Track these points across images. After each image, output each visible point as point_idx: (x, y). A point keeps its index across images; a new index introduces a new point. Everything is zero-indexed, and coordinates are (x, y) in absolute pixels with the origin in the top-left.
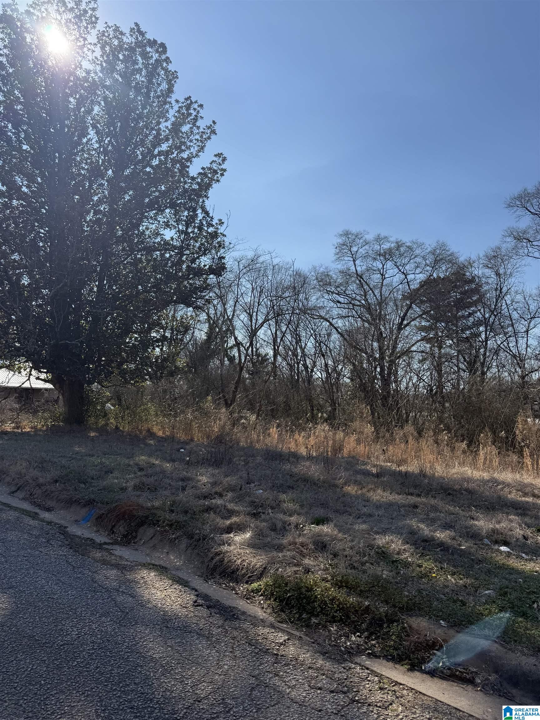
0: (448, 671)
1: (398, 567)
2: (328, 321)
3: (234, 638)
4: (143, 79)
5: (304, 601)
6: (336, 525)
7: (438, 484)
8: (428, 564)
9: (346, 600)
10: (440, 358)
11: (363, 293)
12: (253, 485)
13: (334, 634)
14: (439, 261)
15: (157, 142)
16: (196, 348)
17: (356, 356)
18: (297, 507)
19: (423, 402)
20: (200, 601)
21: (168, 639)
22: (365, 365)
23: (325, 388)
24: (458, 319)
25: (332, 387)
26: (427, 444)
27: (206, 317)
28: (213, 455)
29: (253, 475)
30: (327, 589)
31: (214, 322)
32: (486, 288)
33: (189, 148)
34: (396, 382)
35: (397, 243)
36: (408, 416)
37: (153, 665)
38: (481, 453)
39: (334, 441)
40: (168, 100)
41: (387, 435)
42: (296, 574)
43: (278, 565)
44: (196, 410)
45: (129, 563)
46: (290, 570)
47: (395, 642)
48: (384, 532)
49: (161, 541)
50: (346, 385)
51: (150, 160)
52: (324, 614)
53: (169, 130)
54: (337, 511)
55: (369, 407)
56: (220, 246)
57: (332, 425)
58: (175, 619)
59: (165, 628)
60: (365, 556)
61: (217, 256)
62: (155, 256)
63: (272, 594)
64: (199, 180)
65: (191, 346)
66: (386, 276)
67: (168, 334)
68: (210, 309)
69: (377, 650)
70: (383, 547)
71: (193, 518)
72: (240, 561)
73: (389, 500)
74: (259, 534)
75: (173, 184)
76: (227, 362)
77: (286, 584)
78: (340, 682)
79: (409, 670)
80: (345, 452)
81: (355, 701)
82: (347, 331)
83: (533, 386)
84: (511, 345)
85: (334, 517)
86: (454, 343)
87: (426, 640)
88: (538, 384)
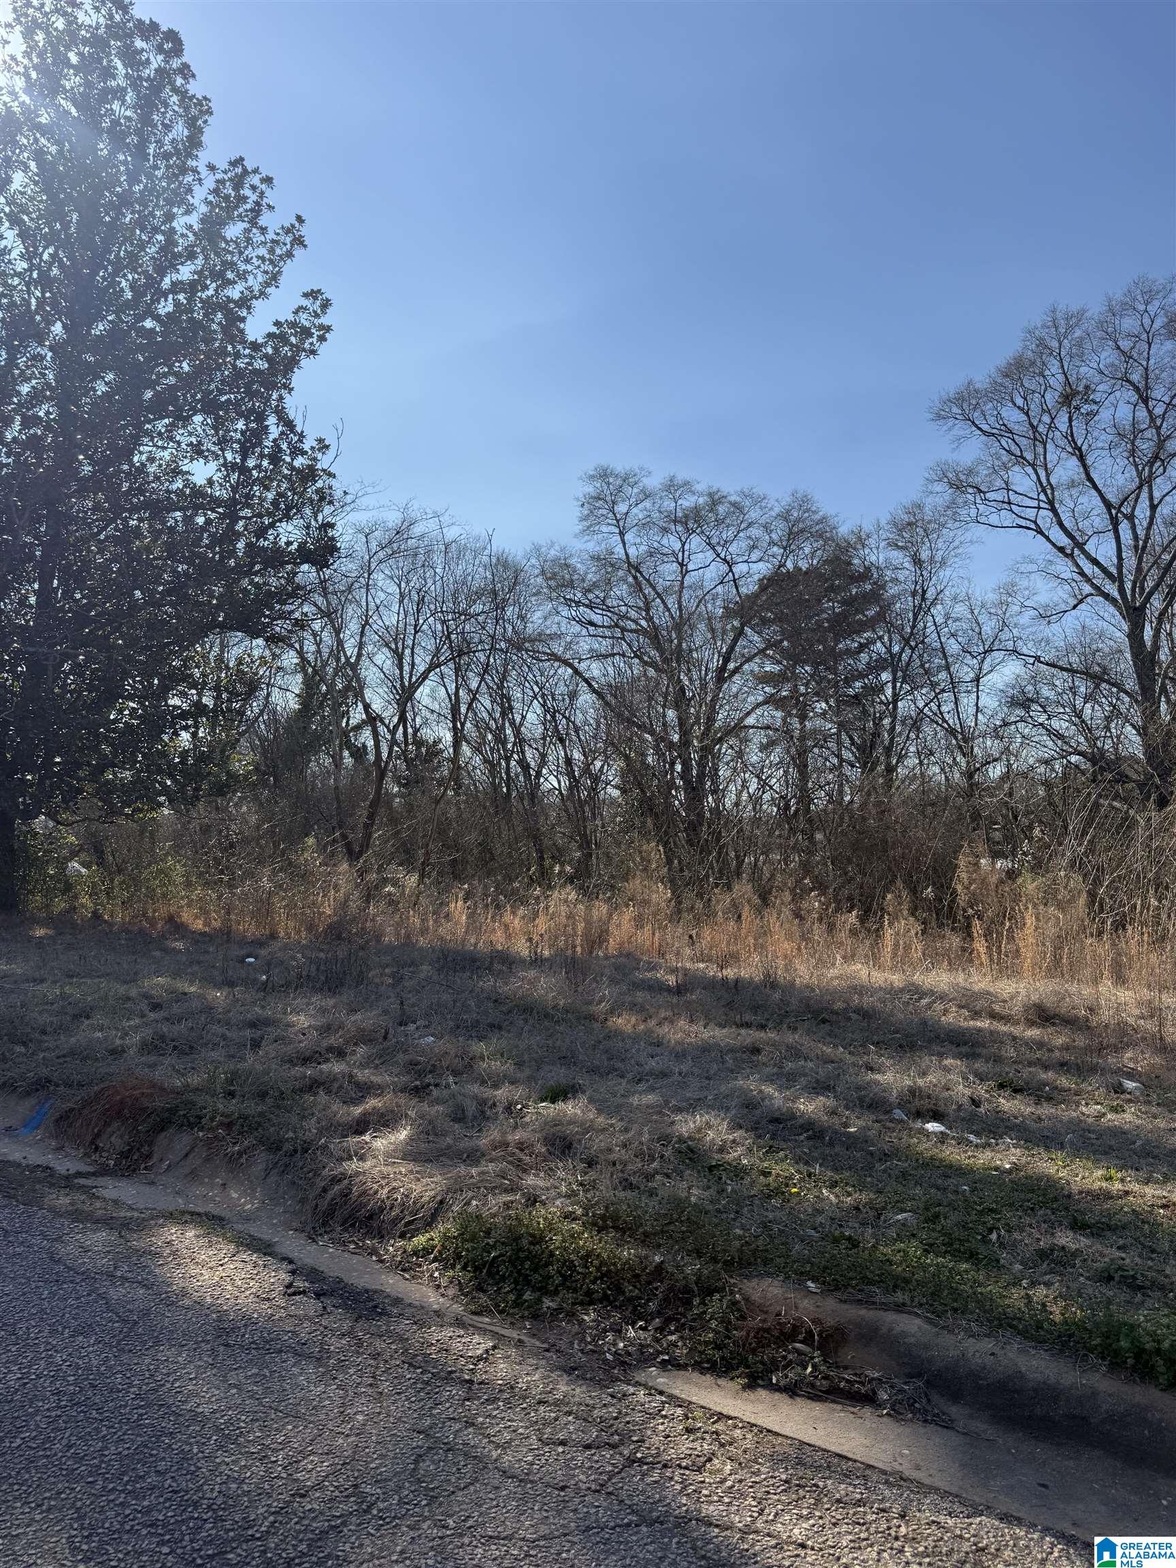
0: (824, 1382)
1: (720, 1178)
2: (571, 666)
3: (376, 1356)
4: (128, 113)
5: (527, 1264)
6: (591, 1100)
7: (801, 1001)
8: (782, 1168)
9: (615, 1256)
10: (803, 738)
11: (641, 604)
12: (412, 1027)
13: (590, 1328)
14: (797, 533)
15: (169, 259)
16: (277, 730)
17: (631, 739)
18: (509, 1067)
19: (771, 834)
20: (300, 1284)
21: (230, 1370)
22: (650, 759)
23: (566, 811)
24: (838, 656)
25: (582, 807)
26: (778, 922)
27: (296, 661)
28: (322, 968)
29: (413, 1005)
30: (573, 1236)
31: (315, 672)
32: (892, 590)
33: (243, 276)
34: (714, 792)
35: (710, 495)
36: (740, 863)
37: (198, 1428)
38: (889, 933)
39: (588, 922)
40: (191, 163)
41: (699, 905)
42: (509, 1208)
43: (470, 1194)
44: (281, 870)
45: (136, 1214)
46: (495, 1202)
47: (717, 1332)
48: (691, 1107)
49: (208, 1160)
50: (613, 801)
51: (153, 301)
52: (569, 1288)
53: (195, 234)
54: (593, 1070)
55: (661, 848)
56: (322, 499)
57: (584, 890)
58: (245, 1325)
59: (222, 1348)
60: (653, 1160)
61: (316, 521)
62: (171, 522)
63: (458, 1257)
64: (270, 350)
65: (263, 727)
66: (690, 567)
67: (208, 700)
68: (306, 642)
69: (681, 1352)
70: (689, 1138)
71: (278, 1107)
72: (386, 1190)
73: (702, 1040)
74: (428, 1131)
75: (208, 357)
76: (348, 760)
77: (488, 1233)
78: (604, 1425)
79: (745, 1387)
80: (612, 945)
81: (634, 1462)
82: (611, 686)
83: (991, 791)
84: (944, 708)
85: (587, 1083)
86: (830, 707)
87: (779, 1324)
88: (999, 787)
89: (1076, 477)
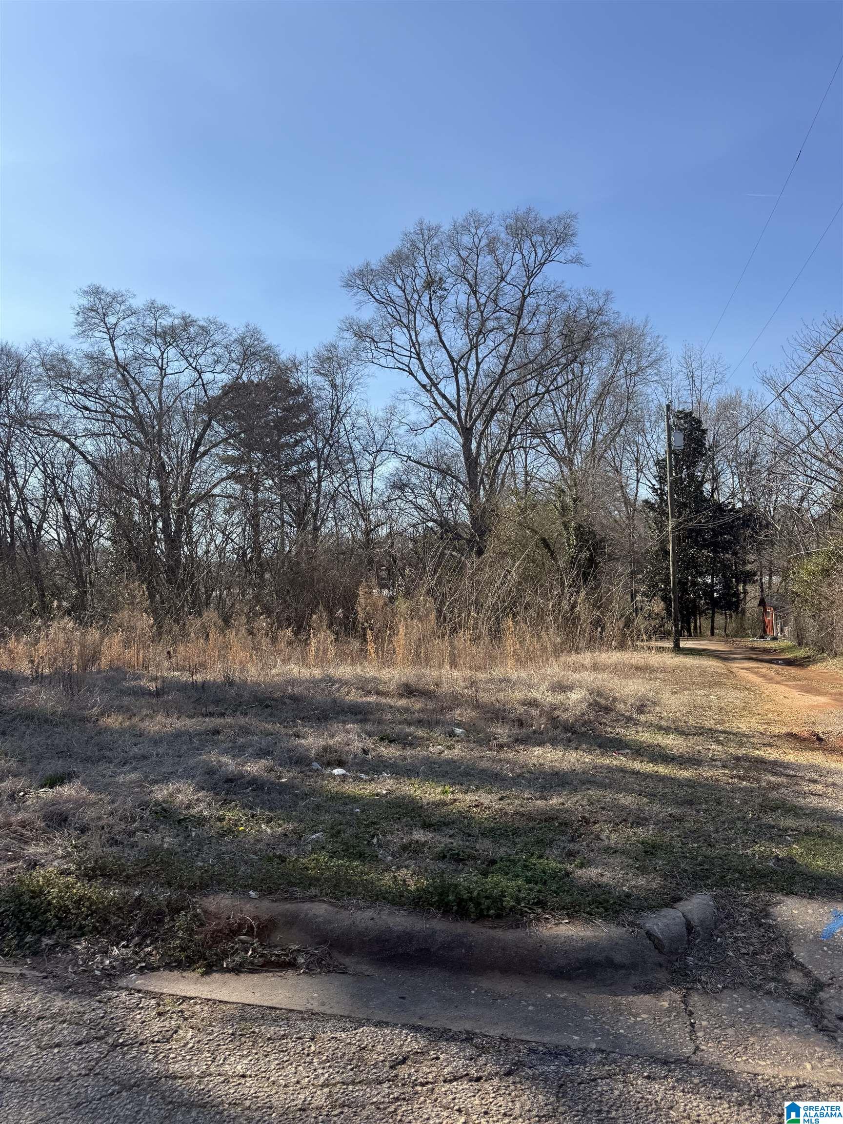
0: (260, 959)
1: (187, 828)
2: (68, 441)
5: (28, 915)
6: (84, 783)
7: (251, 694)
8: (233, 814)
9: (103, 897)
10: (256, 505)
11: (128, 397)
13: (81, 954)
14: (250, 355)
17: (120, 501)
18: (12, 764)
19: (232, 575)
22: (136, 518)
23: (65, 557)
24: (280, 448)
25: (78, 554)
26: (236, 638)
30: (69, 887)
32: (317, 404)
34: (189, 543)
35: (183, 318)
36: (209, 596)
38: (313, 642)
39: (83, 646)
41: (176, 628)
42: (12, 873)
47: (182, 939)
48: (166, 779)
50: (105, 550)
52: (64, 927)
54: (87, 760)
55: (144, 586)
57: (79, 621)
60: (135, 821)
66: (168, 371)
69: (155, 958)
70: (164, 801)
73: (175, 729)
78: (93, 1024)
79: (203, 975)
80: (104, 662)
81: (117, 1046)
82: (103, 459)
83: (380, 544)
84: (352, 488)
85: (81, 770)
86: (275, 483)
87: (229, 924)
88: (385, 542)
89: (433, 339)
